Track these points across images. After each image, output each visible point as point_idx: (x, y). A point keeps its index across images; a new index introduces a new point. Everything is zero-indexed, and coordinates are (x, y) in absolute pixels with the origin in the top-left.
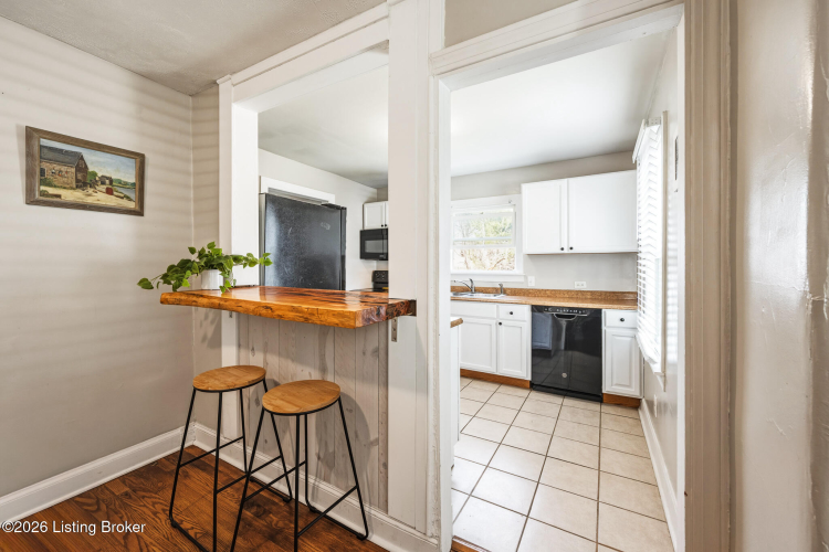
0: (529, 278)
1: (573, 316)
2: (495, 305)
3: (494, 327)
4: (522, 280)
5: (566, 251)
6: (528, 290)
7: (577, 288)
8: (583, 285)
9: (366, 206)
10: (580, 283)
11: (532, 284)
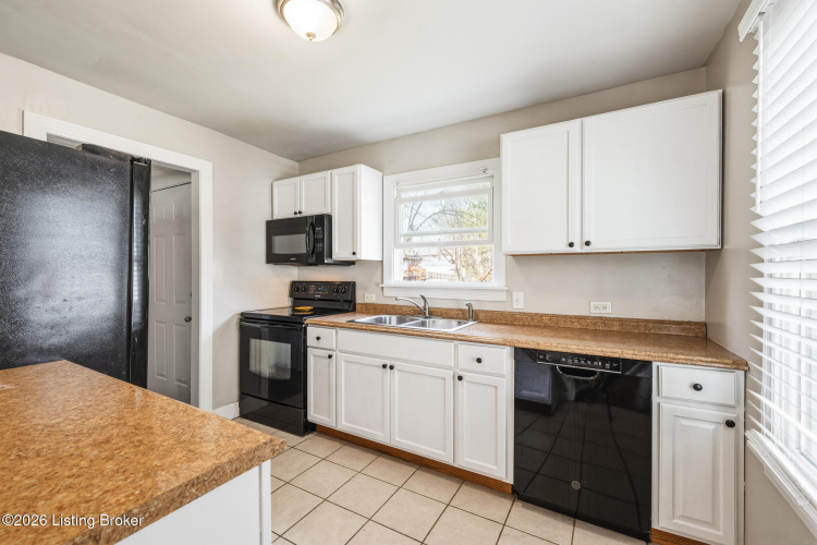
0: (515, 294)
1: (594, 373)
2: (451, 345)
3: (450, 382)
4: (503, 297)
5: (577, 249)
6: (512, 315)
7: (594, 312)
8: (606, 308)
9: (275, 184)
10: (601, 304)
11: (519, 304)
